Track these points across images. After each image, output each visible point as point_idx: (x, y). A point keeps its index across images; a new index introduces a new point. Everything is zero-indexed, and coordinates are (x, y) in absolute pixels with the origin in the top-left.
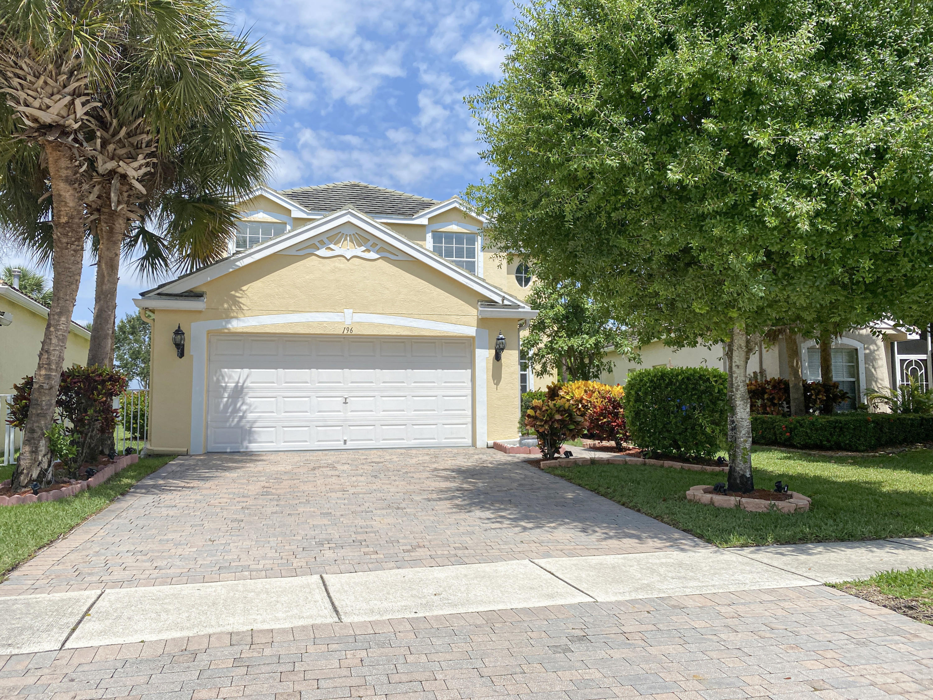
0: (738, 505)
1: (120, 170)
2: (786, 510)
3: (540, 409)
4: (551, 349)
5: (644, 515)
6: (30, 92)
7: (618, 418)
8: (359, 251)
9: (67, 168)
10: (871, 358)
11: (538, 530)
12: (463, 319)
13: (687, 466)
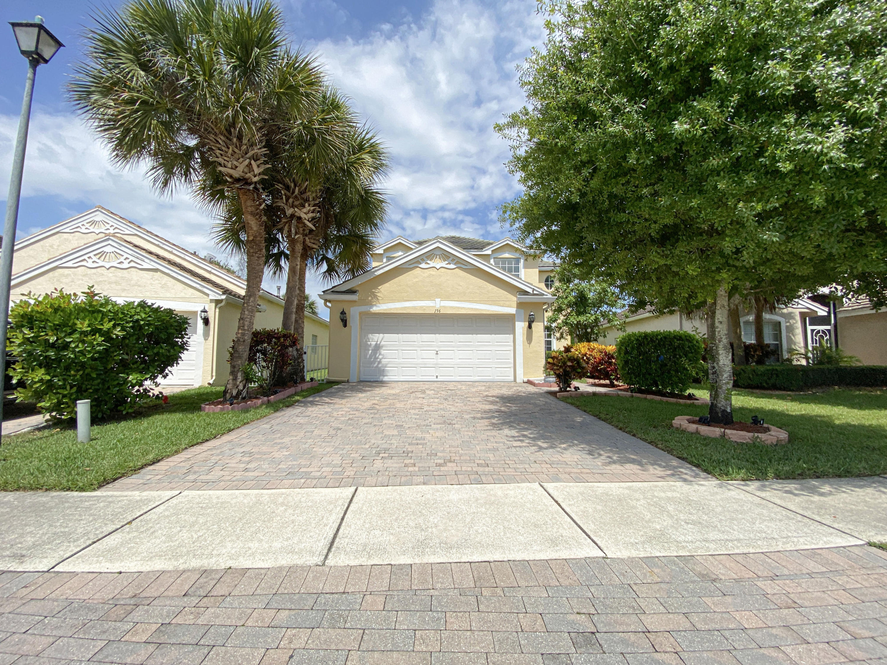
0: (723, 435)
1: (296, 214)
2: (769, 442)
3: (557, 358)
4: (566, 323)
5: (639, 440)
6: (226, 158)
7: (611, 365)
8: (444, 264)
9: (251, 206)
10: (790, 329)
11: (551, 450)
12: (508, 303)
13: (665, 399)
